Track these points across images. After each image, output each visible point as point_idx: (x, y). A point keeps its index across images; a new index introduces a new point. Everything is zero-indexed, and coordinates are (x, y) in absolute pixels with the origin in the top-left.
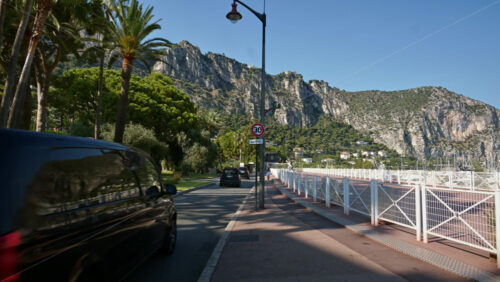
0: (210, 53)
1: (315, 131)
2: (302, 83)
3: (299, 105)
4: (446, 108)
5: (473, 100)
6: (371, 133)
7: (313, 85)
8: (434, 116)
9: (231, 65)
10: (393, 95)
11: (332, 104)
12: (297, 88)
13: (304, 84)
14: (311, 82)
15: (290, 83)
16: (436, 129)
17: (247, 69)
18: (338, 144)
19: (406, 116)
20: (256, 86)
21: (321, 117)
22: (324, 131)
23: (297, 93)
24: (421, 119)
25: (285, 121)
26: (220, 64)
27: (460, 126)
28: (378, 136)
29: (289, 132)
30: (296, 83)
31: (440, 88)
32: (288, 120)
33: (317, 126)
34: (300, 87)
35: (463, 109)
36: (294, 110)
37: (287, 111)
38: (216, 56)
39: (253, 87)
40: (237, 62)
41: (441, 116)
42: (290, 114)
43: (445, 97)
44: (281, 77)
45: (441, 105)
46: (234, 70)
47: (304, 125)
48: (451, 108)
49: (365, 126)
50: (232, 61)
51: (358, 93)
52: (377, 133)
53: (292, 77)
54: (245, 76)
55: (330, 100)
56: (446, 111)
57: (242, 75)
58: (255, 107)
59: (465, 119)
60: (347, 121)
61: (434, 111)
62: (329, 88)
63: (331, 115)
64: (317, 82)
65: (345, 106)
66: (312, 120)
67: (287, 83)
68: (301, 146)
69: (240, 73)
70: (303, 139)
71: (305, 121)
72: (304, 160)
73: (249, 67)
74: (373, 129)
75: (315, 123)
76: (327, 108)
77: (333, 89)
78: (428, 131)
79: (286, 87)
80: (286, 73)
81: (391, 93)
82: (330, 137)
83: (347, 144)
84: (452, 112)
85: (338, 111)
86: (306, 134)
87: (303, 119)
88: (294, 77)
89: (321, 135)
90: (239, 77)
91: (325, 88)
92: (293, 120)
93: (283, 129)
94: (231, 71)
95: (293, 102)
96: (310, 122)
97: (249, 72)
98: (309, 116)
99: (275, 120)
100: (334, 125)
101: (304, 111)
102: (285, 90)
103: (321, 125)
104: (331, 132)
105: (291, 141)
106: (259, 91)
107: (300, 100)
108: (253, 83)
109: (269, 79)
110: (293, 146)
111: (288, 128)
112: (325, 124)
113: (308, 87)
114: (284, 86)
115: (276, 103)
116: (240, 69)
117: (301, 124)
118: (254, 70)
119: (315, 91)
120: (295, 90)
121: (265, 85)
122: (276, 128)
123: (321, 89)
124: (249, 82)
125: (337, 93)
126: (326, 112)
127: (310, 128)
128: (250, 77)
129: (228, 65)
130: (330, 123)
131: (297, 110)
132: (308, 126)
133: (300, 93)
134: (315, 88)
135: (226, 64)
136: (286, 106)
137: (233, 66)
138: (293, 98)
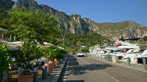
0: (42, 4)
1: (86, 36)
2: (80, 19)
3: (79, 26)
4: (135, 28)
5: (143, 26)
6: (109, 37)
7: (85, 20)
8: (131, 31)
9: (51, 10)
10: (115, 24)
11: (92, 27)
12: (78, 20)
13: (81, 19)
14: (84, 19)
15: (76, 18)
16: (133, 35)
17: (58, 12)
18: (97, 41)
19: (121, 31)
20: (62, 19)
21: (89, 31)
22: (90, 36)
23: (79, 22)
24: (127, 32)
25: (74, 32)
26: (46, 9)
27: (140, 35)
28: (111, 38)
29: (75, 36)
30: (78, 18)
31: (132, 21)
32: (75, 32)
35: (141, 28)
36: (78, 28)
37: (74, 28)
38: (45, 6)
39: (60, 18)
40: (54, 9)
41: (134, 31)
42: (76, 29)
43: (134, 24)
44: (72, 16)
45: (134, 27)
46: (52, 12)
47: (82, 34)
48: (137, 28)
49: (106, 35)
50: (52, 8)
51: (102, 23)
52: (111, 37)
53: (76, 16)
54: (57, 15)
55: (92, 25)
56: (135, 29)
57: (56, 14)
58: (61, 26)
59: (142, 32)
60: (98, 33)
61: (131, 29)
62: (91, 21)
63: (92, 31)
64: (86, 19)
65: (98, 27)
67: (74, 18)
68: (81, 41)
69: (55, 14)
70: (81, 39)
71: (82, 32)
72: (83, 46)
73: (59, 11)
74: (109, 36)
75: (87, 33)
77: (93, 22)
78: (130, 36)
79: (74, 20)
80: (74, 14)
81: (114, 23)
83: (100, 41)
84: (137, 29)
85: (95, 29)
86: (82, 37)
87: (81, 32)
88: (77, 16)
89: (89, 38)
90: (55, 15)
91: (89, 21)
92: (77, 32)
93: (73, 35)
94: (51, 12)
95: (77, 25)
96: (84, 33)
97: (59, 13)
98: (84, 30)
99: (69, 32)
100: (94, 34)
101: (82, 29)
102: (74, 21)
103: (89, 34)
104: (93, 37)
105: (76, 39)
106: (63, 20)
107: (80, 24)
108: (60, 17)
109: (67, 16)
110: (77, 41)
111: (75, 35)
112: (90, 34)
113: (83, 20)
114: (73, 19)
115: (70, 25)
116: (55, 12)
117: (81, 34)
118: (61, 12)
119: (86, 22)
120: (78, 21)
121: (66, 18)
122: (69, 34)
123: (88, 21)
124: (59, 16)
125: (94, 23)
126: (90, 29)
127: (84, 35)
128: (59, 15)
129: (50, 10)
130: (92, 33)
131: (79, 28)
132: (83, 35)
133: (80, 22)
134: (86, 21)
135: (49, 9)
136: (74, 26)
137: (52, 10)
138: (77, 24)
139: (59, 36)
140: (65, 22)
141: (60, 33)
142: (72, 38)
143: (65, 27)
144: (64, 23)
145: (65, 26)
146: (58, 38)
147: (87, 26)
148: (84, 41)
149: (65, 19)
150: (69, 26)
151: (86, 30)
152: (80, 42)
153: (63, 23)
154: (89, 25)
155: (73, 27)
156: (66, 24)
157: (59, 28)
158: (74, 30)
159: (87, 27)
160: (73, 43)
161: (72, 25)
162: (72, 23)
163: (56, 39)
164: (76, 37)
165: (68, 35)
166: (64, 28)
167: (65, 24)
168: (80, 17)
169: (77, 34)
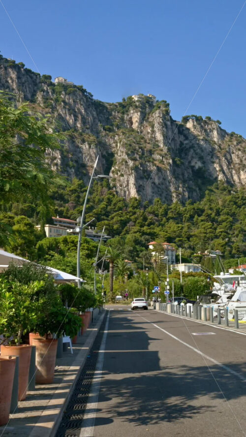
1: (200, 212)
2: (168, 122)
3: (162, 159)
7: (189, 125)
9: (13, 75)
11: (230, 162)
13: (173, 122)
14: (186, 119)
15: (144, 118)
17: (52, 84)
20: (70, 120)
21: (213, 188)
22: (218, 213)
23: (159, 136)
25: (133, 193)
29: (139, 212)
30: (156, 117)
32: (139, 189)
33: (203, 204)
34: (164, 125)
36: (153, 168)
37: (136, 169)
39: (61, 118)
40: (28, 71)
42: (142, 175)
44: (125, 106)
46: (21, 85)
47: (175, 200)
53: (147, 105)
54: (46, 99)
55: (228, 155)
57: (39, 97)
58: (63, 158)
62: (222, 133)
63: (230, 183)
64: (198, 120)
66: (190, 190)
67: (136, 117)
68: (169, 240)
69: (34, 95)
70: (172, 226)
71: (176, 190)
72: (181, 268)
73: (56, 81)
75: (202, 197)
76: (222, 170)
77: (232, 135)
79: (135, 126)
80: (136, 98)
82: (232, 224)
86: (178, 218)
87: (172, 189)
88: (151, 106)
89: (213, 220)
90: (33, 101)
91: (215, 133)
92: (149, 190)
93: (126, 206)
94: (15, 86)
95: (151, 152)
96: (186, 194)
97: (54, 91)
98: (184, 182)
99: (110, 188)
100: (240, 202)
101: (174, 173)
102: (133, 130)
103: (210, 201)
104: (233, 215)
105: (145, 228)
106: (76, 130)
107: (165, 150)
108: (61, 112)
109: (99, 107)
110: (148, 241)
111: (139, 204)
112: (220, 199)
113: (182, 130)
114: (132, 123)
115: (112, 155)
116: (36, 85)
117: (169, 199)
118: (65, 87)
119: (195, 137)
120: (153, 132)
121: (90, 119)
122: (109, 201)
123: (207, 133)
124: (54, 109)
125: (239, 143)
126: (221, 177)
127: (188, 207)
128: (57, 100)
129: (7, 74)
130: (228, 198)
131: (159, 169)
132: (183, 204)
133: (165, 137)
134: (196, 133)
135: (2, 71)
136: (134, 160)
137: (19, 78)
138: (149, 146)
139: (57, 212)
140: (86, 136)
141: (61, 198)
142: (124, 223)
143: (84, 166)
144: (83, 141)
145: (86, 160)
146: (50, 222)
147: (201, 158)
148: (189, 238)
149: (84, 122)
150: (108, 160)
151: (200, 181)
152: (165, 245)
153: (78, 141)
154: (212, 153)
155: (131, 163)
156: (93, 151)
157: (54, 168)
158: (132, 180)
159: (204, 163)
160: (128, 248)
161: (121, 154)
162: (124, 145)
163: (38, 227)
164: (145, 219)
165: (102, 205)
166: (81, 169)
167: (85, 147)
168: (167, 113)
169: (151, 202)
